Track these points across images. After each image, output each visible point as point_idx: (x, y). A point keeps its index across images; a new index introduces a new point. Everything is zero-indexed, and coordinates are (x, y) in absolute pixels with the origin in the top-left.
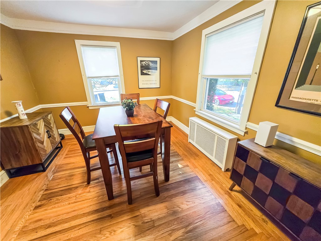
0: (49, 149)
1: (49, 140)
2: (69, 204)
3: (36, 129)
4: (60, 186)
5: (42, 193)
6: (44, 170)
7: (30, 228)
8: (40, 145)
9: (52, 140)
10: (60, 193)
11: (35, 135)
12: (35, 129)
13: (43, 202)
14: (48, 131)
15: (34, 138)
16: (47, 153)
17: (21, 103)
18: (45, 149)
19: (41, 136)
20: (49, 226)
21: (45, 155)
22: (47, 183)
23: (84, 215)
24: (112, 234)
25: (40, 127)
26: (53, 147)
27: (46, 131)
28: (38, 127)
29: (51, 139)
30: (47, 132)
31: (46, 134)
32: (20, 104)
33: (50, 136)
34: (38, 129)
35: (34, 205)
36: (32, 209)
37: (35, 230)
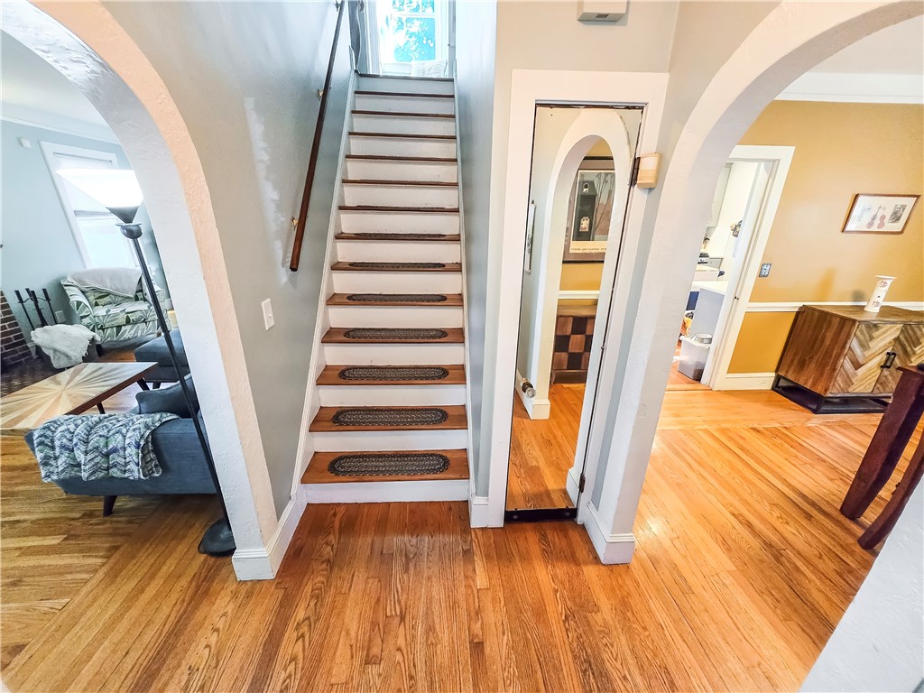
0: (862, 387)
1: (879, 371)
2: (786, 459)
3: (867, 336)
4: (806, 440)
5: (777, 425)
6: (815, 412)
7: (730, 435)
8: (848, 365)
9: (886, 377)
10: (795, 444)
11: (854, 344)
12: (866, 333)
13: (765, 432)
14: (894, 354)
15: (848, 346)
16: (850, 390)
17: (889, 282)
18: (853, 380)
19: (867, 353)
20: (742, 449)
21: (842, 389)
22: (796, 424)
23: (784, 481)
24: (781, 520)
25: (879, 336)
26: (875, 392)
27: (889, 350)
28: (875, 334)
29: (886, 372)
30: (888, 353)
31: (883, 357)
32: (885, 283)
33: (889, 367)
34: (872, 338)
35: (755, 426)
36: (751, 426)
37: (730, 438)
